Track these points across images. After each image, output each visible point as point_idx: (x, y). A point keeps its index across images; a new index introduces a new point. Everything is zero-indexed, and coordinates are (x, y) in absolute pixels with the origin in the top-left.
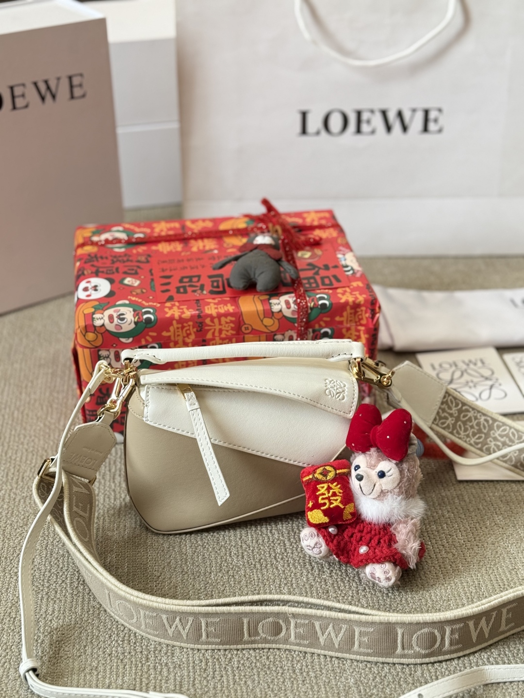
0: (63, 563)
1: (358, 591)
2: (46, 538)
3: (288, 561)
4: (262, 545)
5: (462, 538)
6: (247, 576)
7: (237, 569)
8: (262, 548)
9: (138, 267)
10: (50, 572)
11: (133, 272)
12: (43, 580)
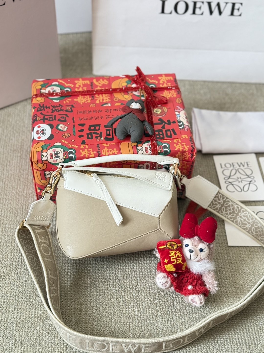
0: (25, 285)
1: (172, 312)
2: (17, 269)
3: (138, 290)
4: (126, 279)
5: (226, 281)
6: (117, 299)
7: (112, 295)
8: (126, 282)
9: (66, 115)
10: (19, 291)
11: (64, 119)
12: (15, 296)
